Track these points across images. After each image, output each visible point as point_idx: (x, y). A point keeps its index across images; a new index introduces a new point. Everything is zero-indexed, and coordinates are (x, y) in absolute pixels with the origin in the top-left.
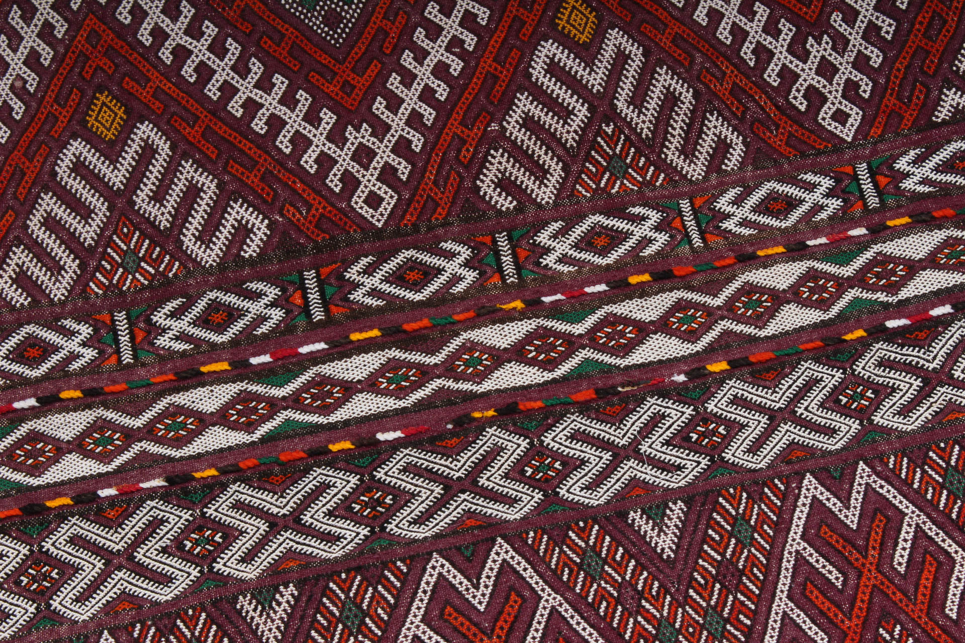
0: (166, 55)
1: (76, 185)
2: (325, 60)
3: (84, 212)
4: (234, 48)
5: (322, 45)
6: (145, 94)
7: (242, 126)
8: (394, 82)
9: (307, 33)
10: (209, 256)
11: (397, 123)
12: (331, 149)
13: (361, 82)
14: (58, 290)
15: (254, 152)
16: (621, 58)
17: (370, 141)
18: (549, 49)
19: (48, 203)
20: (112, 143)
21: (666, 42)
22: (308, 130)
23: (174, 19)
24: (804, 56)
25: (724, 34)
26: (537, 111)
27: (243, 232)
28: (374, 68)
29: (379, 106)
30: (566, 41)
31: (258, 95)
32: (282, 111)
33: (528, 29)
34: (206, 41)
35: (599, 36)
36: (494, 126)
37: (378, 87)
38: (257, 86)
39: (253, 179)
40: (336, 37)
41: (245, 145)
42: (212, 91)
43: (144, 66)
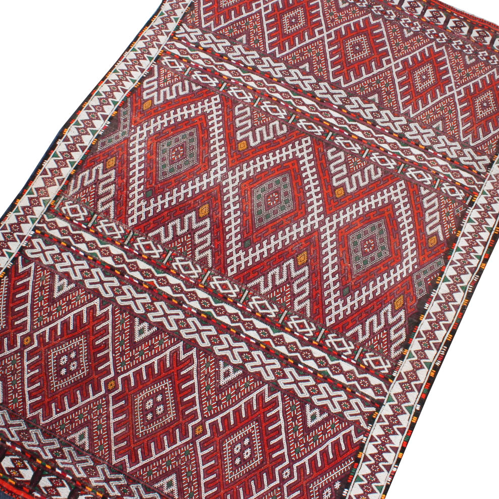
0: (320, 196)
1: (354, 184)
2: (293, 173)
3: (357, 178)
4: (307, 188)
5: (290, 175)
6: (330, 190)
7: (317, 172)
8: (284, 159)
9: (291, 181)
10: (342, 154)
11: (290, 152)
12: (306, 156)
13: (290, 164)
14: (372, 166)
15: (319, 166)
16: (241, 134)
17: (298, 152)
18: (253, 144)
19: (362, 184)
20: (342, 187)
21: (232, 131)
22: (307, 163)
23: (313, 201)
24: (211, 111)
25: (221, 124)
26: (265, 136)
27: (333, 154)
28: (285, 165)
29: (291, 157)
30: (248, 143)
31: (310, 176)
32: (308, 169)
33: (253, 150)
34: (311, 193)
35: (241, 140)
37: (288, 161)
38: (308, 178)
39: (323, 161)
40: (287, 175)
41: (319, 168)
42: (317, 183)
43: (325, 197)
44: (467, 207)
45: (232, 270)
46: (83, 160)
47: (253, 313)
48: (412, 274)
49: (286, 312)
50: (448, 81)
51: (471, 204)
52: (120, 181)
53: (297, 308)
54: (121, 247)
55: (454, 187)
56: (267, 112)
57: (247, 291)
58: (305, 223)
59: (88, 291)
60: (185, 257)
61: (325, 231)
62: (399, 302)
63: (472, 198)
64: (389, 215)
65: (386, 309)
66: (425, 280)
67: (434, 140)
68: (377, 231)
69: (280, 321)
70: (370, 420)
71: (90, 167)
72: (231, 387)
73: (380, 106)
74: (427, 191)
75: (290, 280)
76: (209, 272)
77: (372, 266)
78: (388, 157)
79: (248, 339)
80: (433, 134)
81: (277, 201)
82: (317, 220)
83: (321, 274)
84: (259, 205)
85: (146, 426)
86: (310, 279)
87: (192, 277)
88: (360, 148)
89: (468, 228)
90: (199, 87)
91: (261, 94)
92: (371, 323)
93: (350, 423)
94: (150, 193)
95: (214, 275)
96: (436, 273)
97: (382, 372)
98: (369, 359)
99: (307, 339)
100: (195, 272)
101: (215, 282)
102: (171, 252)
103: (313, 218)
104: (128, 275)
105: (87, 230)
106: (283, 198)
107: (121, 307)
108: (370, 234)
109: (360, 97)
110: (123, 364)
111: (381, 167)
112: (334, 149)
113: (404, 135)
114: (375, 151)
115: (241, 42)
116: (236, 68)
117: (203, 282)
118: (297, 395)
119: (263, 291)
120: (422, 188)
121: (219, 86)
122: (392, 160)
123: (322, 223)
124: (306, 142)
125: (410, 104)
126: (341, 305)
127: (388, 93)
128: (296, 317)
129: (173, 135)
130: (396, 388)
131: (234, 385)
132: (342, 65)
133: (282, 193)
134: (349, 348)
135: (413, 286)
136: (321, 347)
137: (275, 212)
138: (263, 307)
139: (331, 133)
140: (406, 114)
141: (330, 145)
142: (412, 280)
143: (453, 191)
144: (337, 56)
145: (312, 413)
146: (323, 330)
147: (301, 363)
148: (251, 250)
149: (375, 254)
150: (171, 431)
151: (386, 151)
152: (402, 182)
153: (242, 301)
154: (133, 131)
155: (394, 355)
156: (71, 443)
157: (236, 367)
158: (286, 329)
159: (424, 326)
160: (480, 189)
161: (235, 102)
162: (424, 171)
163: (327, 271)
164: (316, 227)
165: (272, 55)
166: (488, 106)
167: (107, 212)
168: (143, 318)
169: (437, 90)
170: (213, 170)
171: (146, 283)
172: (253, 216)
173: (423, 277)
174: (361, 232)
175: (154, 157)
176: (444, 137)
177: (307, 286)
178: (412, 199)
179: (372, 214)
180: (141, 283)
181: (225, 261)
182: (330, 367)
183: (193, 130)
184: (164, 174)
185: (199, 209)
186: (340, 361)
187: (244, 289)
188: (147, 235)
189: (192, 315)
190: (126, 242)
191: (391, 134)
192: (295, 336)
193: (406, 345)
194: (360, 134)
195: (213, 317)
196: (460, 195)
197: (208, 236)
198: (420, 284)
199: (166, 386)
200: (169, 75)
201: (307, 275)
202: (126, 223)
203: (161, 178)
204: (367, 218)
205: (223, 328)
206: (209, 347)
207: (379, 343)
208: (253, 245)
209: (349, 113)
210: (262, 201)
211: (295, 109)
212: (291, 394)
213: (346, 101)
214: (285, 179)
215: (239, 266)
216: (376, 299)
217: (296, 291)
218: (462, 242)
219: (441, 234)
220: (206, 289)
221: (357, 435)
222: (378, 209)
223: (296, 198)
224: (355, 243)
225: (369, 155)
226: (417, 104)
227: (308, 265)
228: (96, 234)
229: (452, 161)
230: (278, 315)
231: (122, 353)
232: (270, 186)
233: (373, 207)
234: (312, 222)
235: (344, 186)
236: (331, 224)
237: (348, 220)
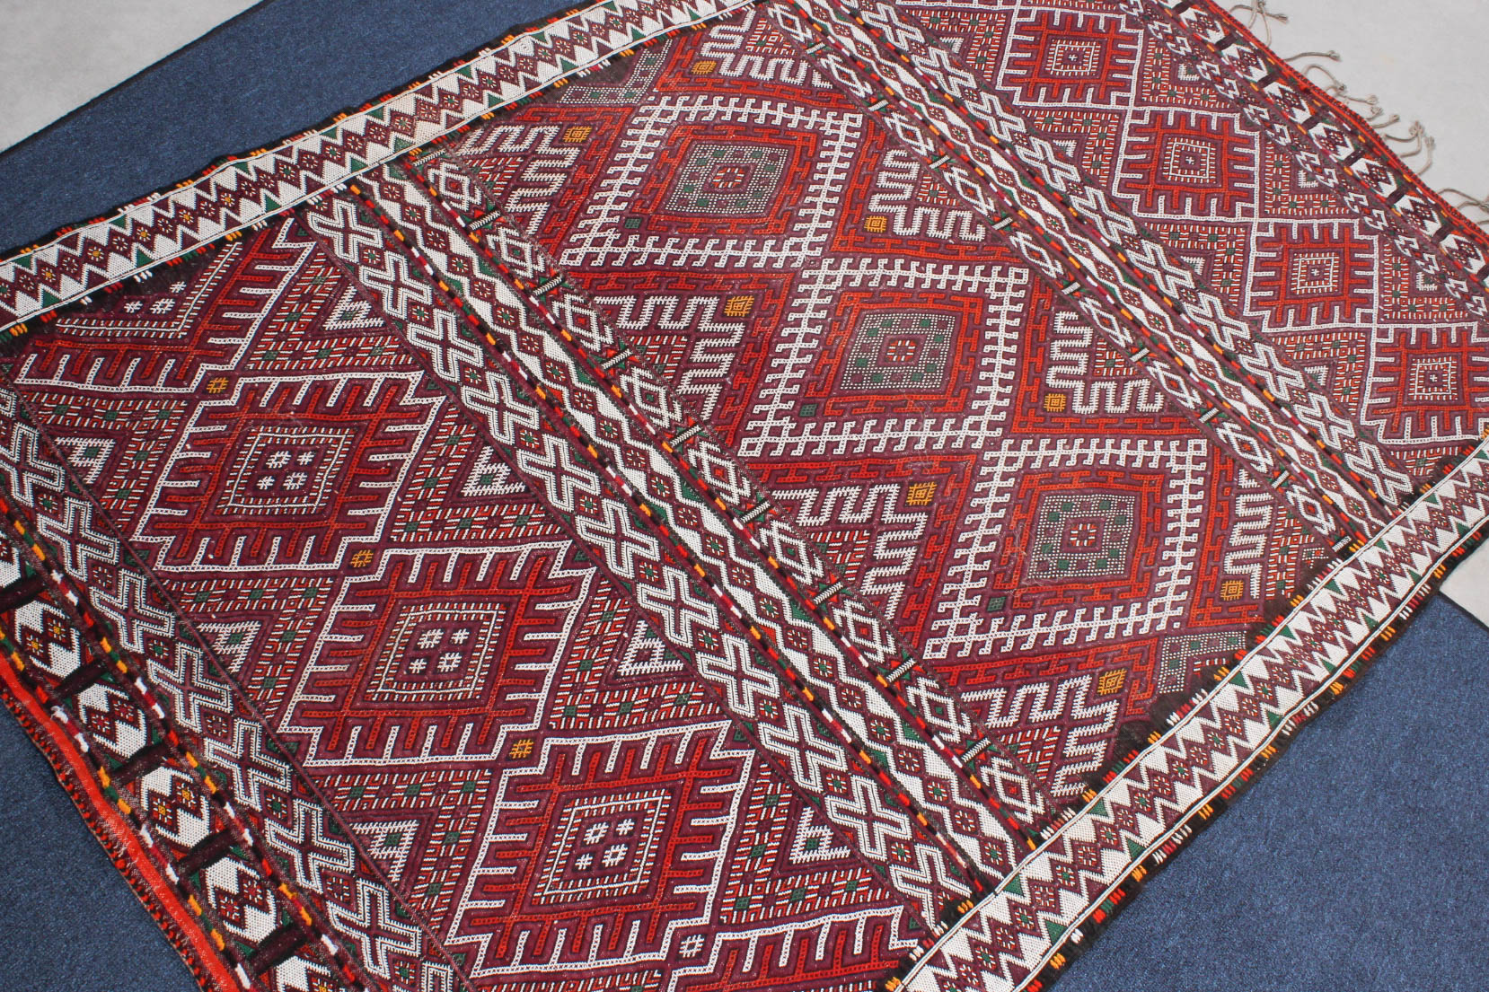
0: (1009, 389)
1: (1095, 400)
2: (965, 320)
3: (1103, 392)
4: (985, 361)
5: (959, 322)
6: (1035, 389)
7: (1021, 343)
9: (957, 334)
10: (1088, 332)
12: (1006, 302)
13: (966, 301)
14: (1146, 383)
15: (1029, 332)
16: (883, 202)
18: (899, 231)
19: (1111, 408)
20: (1066, 394)
21: (864, 187)
22: (1003, 315)
24: (835, 135)
25: (845, 166)
26: (932, 227)
27: (1067, 323)
28: (954, 298)
29: (973, 289)
30: (889, 226)
31: (1001, 342)
33: (894, 241)
35: (876, 214)
36: (951, 241)
39: (1042, 327)
40: (951, 320)
41: (1028, 338)
43: (1021, 396)
44: (1333, 556)
45: (751, 447)
46: (519, 105)
47: (763, 554)
48: (1161, 636)
49: (839, 585)
50: (1366, 301)
51: (1345, 554)
52: (581, 174)
53: (868, 587)
54: (524, 295)
55: (1318, 504)
56: (953, 188)
57: (766, 505)
58: (956, 427)
59: (405, 348)
60: (657, 375)
61: (994, 462)
62: (1113, 680)
63: (1350, 544)
64: (1151, 495)
65: (1077, 681)
66: (1190, 661)
67: (1299, 396)
68: (1111, 514)
69: (818, 600)
70: (949, 912)
71: (529, 123)
72: (642, 688)
73: (1202, 283)
74: (1253, 483)
75: (874, 526)
76: (697, 428)
77: (1076, 580)
78: (1186, 382)
79: (725, 603)
80: (1299, 382)
81: (909, 359)
82: (984, 432)
83: (953, 544)
84: (865, 348)
85: (400, 682)
86: (920, 544)
87: (656, 421)
88: (1130, 340)
89: (1321, 598)
90: (827, 85)
91: (956, 152)
92: (1030, 698)
93: (896, 898)
94: (635, 223)
95: (706, 439)
96: (1220, 655)
97: (1019, 815)
98: (996, 772)
99: (866, 664)
100: (666, 415)
101: (703, 455)
102: (628, 352)
103: (975, 426)
104: (512, 355)
105: (465, 232)
106: (924, 358)
107: (463, 410)
108: (1094, 513)
109: (1165, 248)
110: (411, 527)
111: (1166, 396)
112: (1074, 316)
113: (1237, 359)
114: (1161, 359)
115: (948, 47)
116: (918, 85)
117: (674, 442)
118: (792, 777)
119: (804, 519)
120: (1243, 473)
121: (870, 101)
122: (1195, 393)
123: (993, 444)
124: (1017, 277)
125: (1270, 308)
126: (973, 627)
127: (1228, 268)
128: (860, 606)
129: (734, 142)
130: (1038, 867)
131: (651, 687)
132: (1147, 174)
133: (926, 349)
134: (957, 728)
135: (1157, 662)
136: (892, 694)
137: (897, 378)
138: (790, 551)
139: (1076, 285)
140: (1254, 323)
141: (1067, 304)
142: (1158, 648)
143: (1311, 510)
144: (1143, 156)
145: (811, 832)
146: (911, 662)
147: (831, 710)
148: (810, 426)
149: (1092, 558)
150: (453, 720)
151: (1187, 370)
152: (1203, 443)
153: (746, 518)
154: (652, 98)
155: (1058, 789)
157: (672, 650)
158: (826, 620)
159: (1154, 757)
160: (1374, 533)
161: (893, 142)
162: (1259, 443)
163: (968, 544)
164: (978, 445)
165: (1006, 99)
166: (1440, 384)
167: (524, 219)
168: (503, 455)
169: (1337, 308)
170: (794, 240)
171: (544, 387)
172: (843, 362)
173: (1185, 653)
174: (1077, 500)
175: (675, 162)
176: (1324, 399)
177: (909, 553)
178: (1215, 485)
179: (1113, 474)
180: (533, 382)
181: (743, 423)
182: (898, 750)
183: (782, 152)
184: (683, 202)
185: (730, 297)
186: (925, 747)
187: (762, 496)
188: (591, 297)
189: (620, 497)
190: (539, 291)
191: (1208, 342)
192: (839, 645)
193: (1097, 781)
194: (1140, 315)
195: (666, 522)
196: (1327, 525)
197: (728, 358)
198: (1174, 664)
199: (489, 617)
200: (773, 39)
201: (918, 532)
202: (557, 255)
203: (672, 207)
204: (1100, 478)
205: (676, 554)
206: (627, 580)
207: (1033, 748)
208: (820, 417)
209: (1129, 264)
210: (876, 342)
211: (1016, 208)
212: (780, 768)
213: (1132, 242)
214: (943, 325)
215: (769, 447)
216: (1059, 649)
217: (881, 553)
218: (1299, 621)
219: (1255, 584)
220: (676, 459)
221: (904, 933)
222: (1128, 471)
223: (955, 371)
224: (1053, 517)
225: (1147, 361)
226: (1284, 314)
227: (928, 513)
228: (480, 248)
229: (1327, 452)
230: (819, 584)
231: (420, 505)
232: (906, 324)
233: (1122, 462)
234: (972, 433)
235: (1069, 393)
236: (1012, 454)
237: (1054, 463)
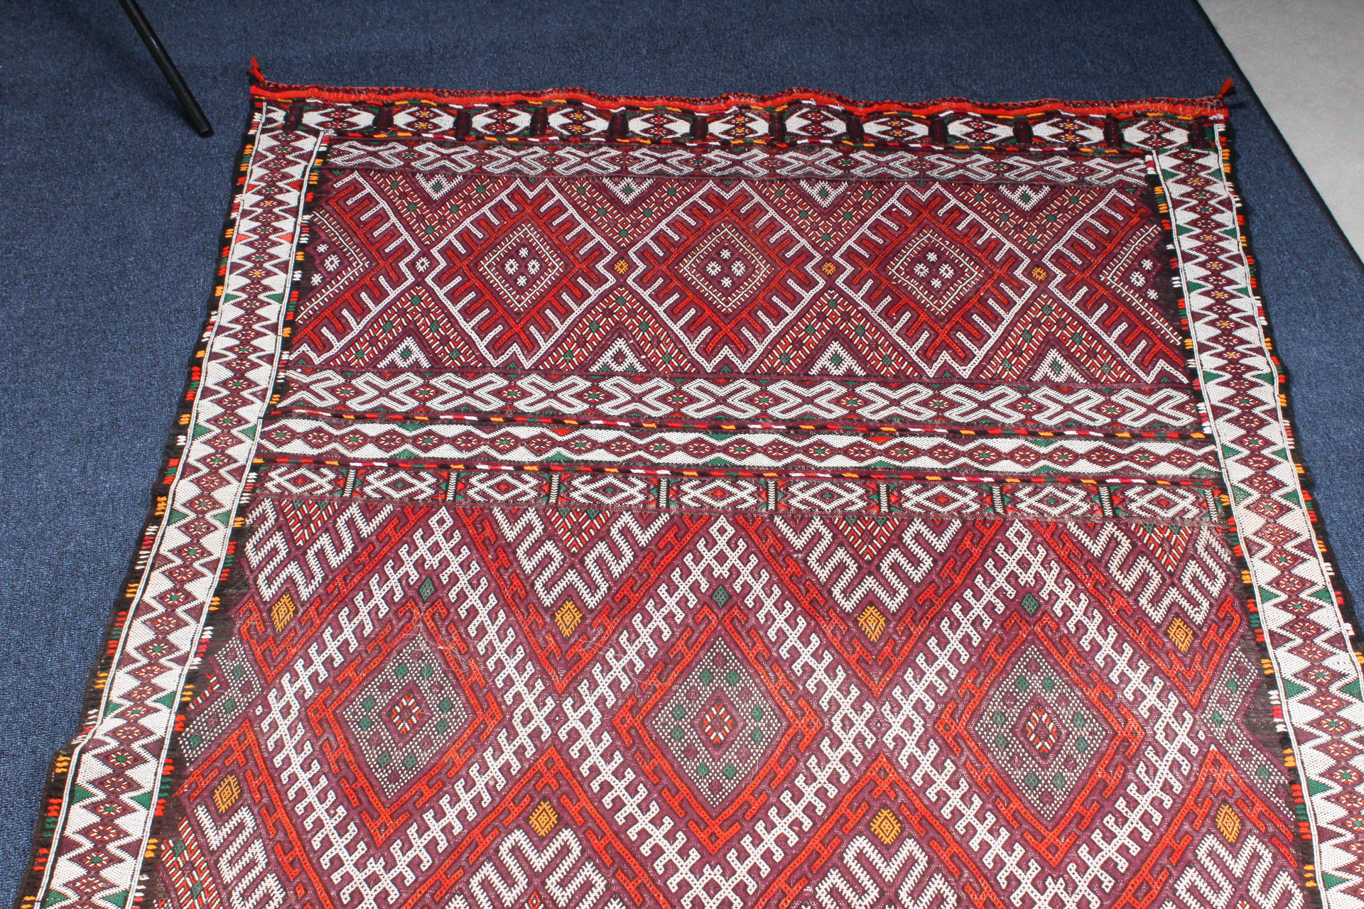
0: (595, 786)
1: (510, 862)
2: (703, 814)
3: (510, 882)
4: (642, 791)
5: (703, 805)
6: (574, 809)
7: (633, 848)
8: (747, 841)
9: (694, 793)
11: (742, 870)
12: (691, 878)
13: (724, 835)
15: (637, 868)
16: (911, 861)
17: (719, 879)
18: (861, 843)
19: (488, 870)
20: (542, 839)
21: (945, 857)
22: (678, 861)
23: (608, 762)
24: (1043, 890)
25: (988, 861)
26: (842, 885)
28: (736, 827)
29: (732, 856)
30: (874, 840)
31: (650, 828)
32: (664, 843)
33: (850, 825)
34: (624, 783)
35: (900, 840)
36: (809, 889)
37: (734, 842)
38: (652, 822)
39: (631, 887)
40: (715, 801)
41: (632, 861)
42: (620, 818)
43: (578, 790)
45: (722, 531)
46: (1250, 614)
47: (624, 472)
48: (267, 687)
49: (553, 500)
52: (1121, 602)
53: (531, 515)
54: (1000, 479)
57: (663, 504)
58: (601, 701)
60: (846, 515)
61: (540, 703)
62: (283, 615)
64: (375, 816)
65: (311, 588)
66: (224, 684)
68: (398, 756)
69: (556, 478)
70: (282, 389)
71: (1218, 604)
72: (599, 342)
75: (575, 561)
76: (772, 507)
77: (380, 669)
79: (610, 424)
81: (703, 723)
82: (574, 721)
83: (504, 603)
84: (745, 694)
85: (721, 241)
86: (527, 582)
87: (802, 484)
89: (125, 875)
92: (339, 547)
93: (325, 366)
94: (1030, 606)
95: (756, 506)
97: (283, 469)
98: (323, 482)
99: (480, 466)
100: (800, 496)
101: (745, 494)
102: (884, 509)
103: (587, 720)
104: (941, 435)
105: (1101, 480)
106: (692, 736)
107: (909, 381)
108: (413, 744)
110: (832, 304)
117: (771, 485)
118: (455, 373)
119: (626, 518)
123: (556, 718)
126: (428, 556)
128: (524, 499)
129: (1090, 772)
130: (243, 452)
131: (594, 348)
133: (701, 748)
134: (376, 484)
135: (255, 662)
136: (442, 466)
137: (693, 694)
138: (610, 490)
142: (260, 673)
145: (413, 358)
146: (450, 497)
147: (472, 423)
148: (704, 586)
149: (383, 700)
150: (673, 250)
153: (664, 484)
154: (1202, 736)
155: (265, 507)
156: (835, 182)
157: (607, 373)
158: (535, 470)
159: (203, 589)
163: (493, 615)
164: (568, 704)
167: (1093, 531)
168: (849, 379)
170: (919, 730)
171: (892, 435)
172: (744, 660)
173: (234, 692)
174: (440, 741)
175: (1094, 695)
177: (528, 566)
178: (319, 887)
179: (427, 795)
180: (904, 432)
181: (748, 539)
182: (404, 440)
184: (1033, 667)
185: (887, 621)
186: (387, 455)
187: (673, 506)
188: (964, 522)
189: (754, 420)
190: (996, 491)
192: (510, 463)
193: (239, 537)
195: (707, 433)
197: (823, 574)
198: (238, 671)
199: (727, 302)
201: (539, 586)
202: (1029, 524)
203: (1032, 651)
204: (436, 780)
205: (676, 422)
206: (683, 384)
207: (308, 517)
208: (707, 601)
210: (744, 708)
212: (468, 372)
214: (715, 787)
215: (711, 544)
216: (346, 600)
217: (549, 547)
218: (137, 824)
219: (207, 823)
220: (756, 474)
221: (304, 356)
222: (414, 816)
223: (658, 754)
224: (446, 706)
227: (547, 609)
228: (1076, 480)
230: (568, 488)
231: (846, 317)
233: (429, 816)
234: (583, 710)
235: (540, 843)
236: (532, 726)
237: (488, 754)
